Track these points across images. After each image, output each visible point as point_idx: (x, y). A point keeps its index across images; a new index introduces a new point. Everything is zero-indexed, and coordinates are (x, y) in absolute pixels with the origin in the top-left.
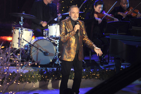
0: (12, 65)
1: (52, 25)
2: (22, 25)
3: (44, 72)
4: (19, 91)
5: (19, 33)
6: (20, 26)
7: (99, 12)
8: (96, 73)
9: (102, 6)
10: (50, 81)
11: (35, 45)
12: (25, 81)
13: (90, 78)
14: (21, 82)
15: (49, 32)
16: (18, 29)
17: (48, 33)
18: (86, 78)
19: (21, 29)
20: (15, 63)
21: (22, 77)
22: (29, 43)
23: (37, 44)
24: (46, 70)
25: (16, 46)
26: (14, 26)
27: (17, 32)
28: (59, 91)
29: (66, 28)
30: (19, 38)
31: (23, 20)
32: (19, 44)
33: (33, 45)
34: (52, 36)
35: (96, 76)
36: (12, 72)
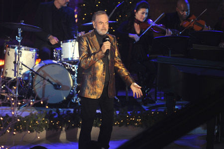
0: (4, 105)
1: (67, 42)
2: (20, 41)
3: (55, 114)
4: (15, 145)
5: (16, 54)
6: (17, 43)
7: (141, 20)
8: (137, 118)
9: (147, 11)
10: (64, 129)
11: (41, 73)
12: (25, 130)
13: (127, 125)
14: (18, 130)
15: (63, 52)
16: (14, 48)
17: (61, 54)
18: (121, 125)
19: (19, 48)
20: (9, 101)
21: (19, 123)
22: (31, 70)
23: (43, 71)
24: (58, 112)
25: (11, 74)
26: (7, 43)
27: (12, 52)
28: (78, 146)
29: (88, 47)
30: (15, 62)
31: (22, 33)
32: (15, 72)
33: (37, 73)
34: (67, 59)
35: (135, 121)
36: (4, 115)
